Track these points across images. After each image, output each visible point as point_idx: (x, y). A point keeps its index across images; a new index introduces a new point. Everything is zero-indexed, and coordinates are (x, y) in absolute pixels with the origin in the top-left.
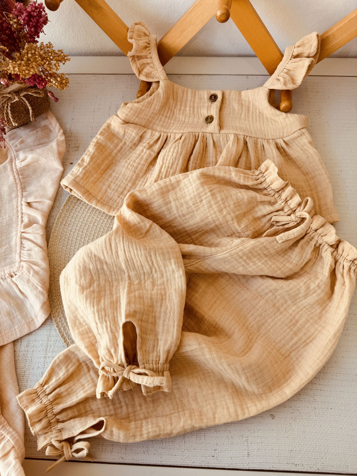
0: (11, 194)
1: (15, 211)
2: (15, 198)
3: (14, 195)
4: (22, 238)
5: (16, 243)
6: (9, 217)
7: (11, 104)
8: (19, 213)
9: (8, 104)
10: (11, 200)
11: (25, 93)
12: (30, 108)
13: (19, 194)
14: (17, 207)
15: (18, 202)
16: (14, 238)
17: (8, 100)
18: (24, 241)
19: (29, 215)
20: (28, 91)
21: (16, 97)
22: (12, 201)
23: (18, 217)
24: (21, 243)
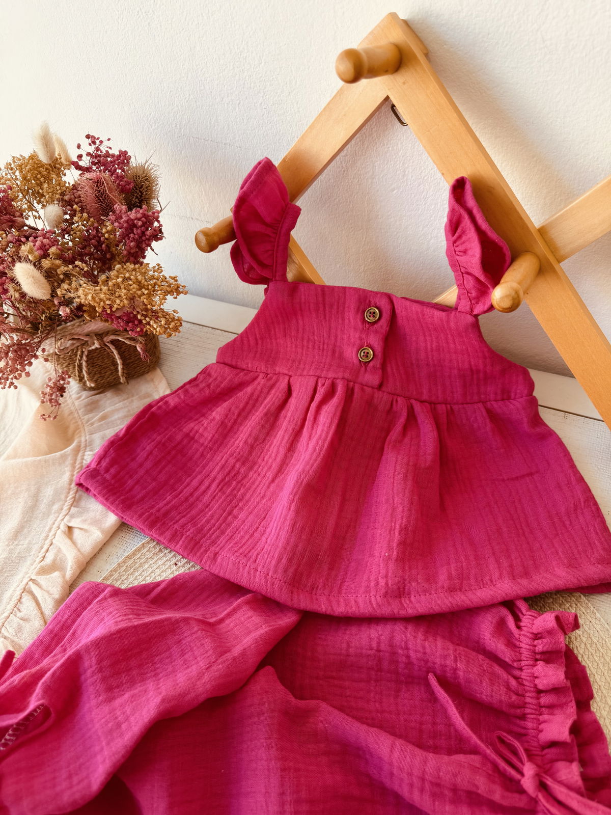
0: (53, 503)
1: (44, 535)
2: (55, 513)
3: (56, 507)
4: (27, 590)
5: (12, 596)
6: (30, 543)
7: (89, 352)
8: (48, 542)
9: (82, 352)
10: (47, 514)
11: (113, 337)
12: (119, 361)
13: (66, 508)
14: (50, 530)
15: (56, 520)
16: (15, 585)
17: (83, 345)
18: (26, 599)
19: (59, 550)
20: (118, 335)
21: (96, 342)
22: (48, 516)
23: (42, 548)
24: (20, 600)
